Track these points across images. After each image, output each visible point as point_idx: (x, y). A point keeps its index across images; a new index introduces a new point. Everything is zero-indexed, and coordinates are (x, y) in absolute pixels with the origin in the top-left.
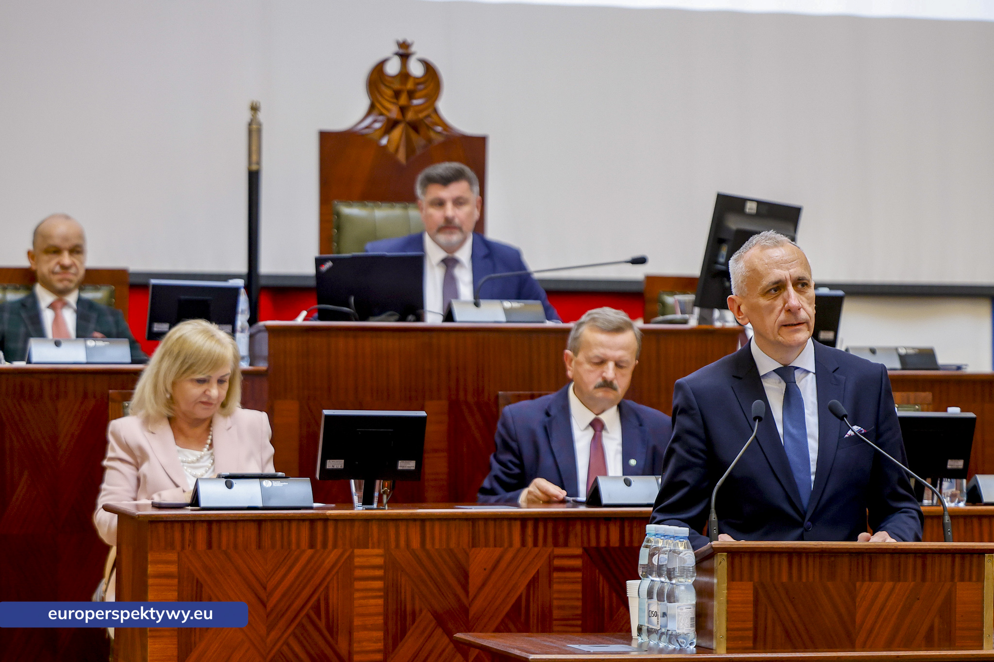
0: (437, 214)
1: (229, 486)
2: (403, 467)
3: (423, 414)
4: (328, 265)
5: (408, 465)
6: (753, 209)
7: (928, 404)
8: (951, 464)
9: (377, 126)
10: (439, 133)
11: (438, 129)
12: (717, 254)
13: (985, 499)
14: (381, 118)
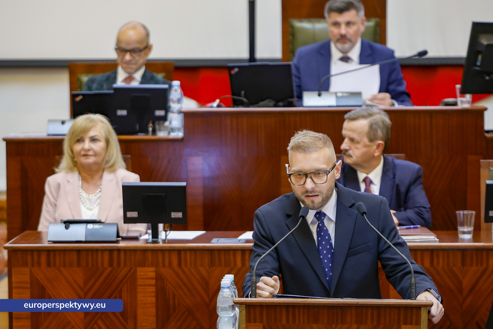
0: (335, 30)
1: (67, 228)
2: (175, 216)
3: (184, 184)
4: (236, 70)
5: (177, 215)
12: (476, 60)
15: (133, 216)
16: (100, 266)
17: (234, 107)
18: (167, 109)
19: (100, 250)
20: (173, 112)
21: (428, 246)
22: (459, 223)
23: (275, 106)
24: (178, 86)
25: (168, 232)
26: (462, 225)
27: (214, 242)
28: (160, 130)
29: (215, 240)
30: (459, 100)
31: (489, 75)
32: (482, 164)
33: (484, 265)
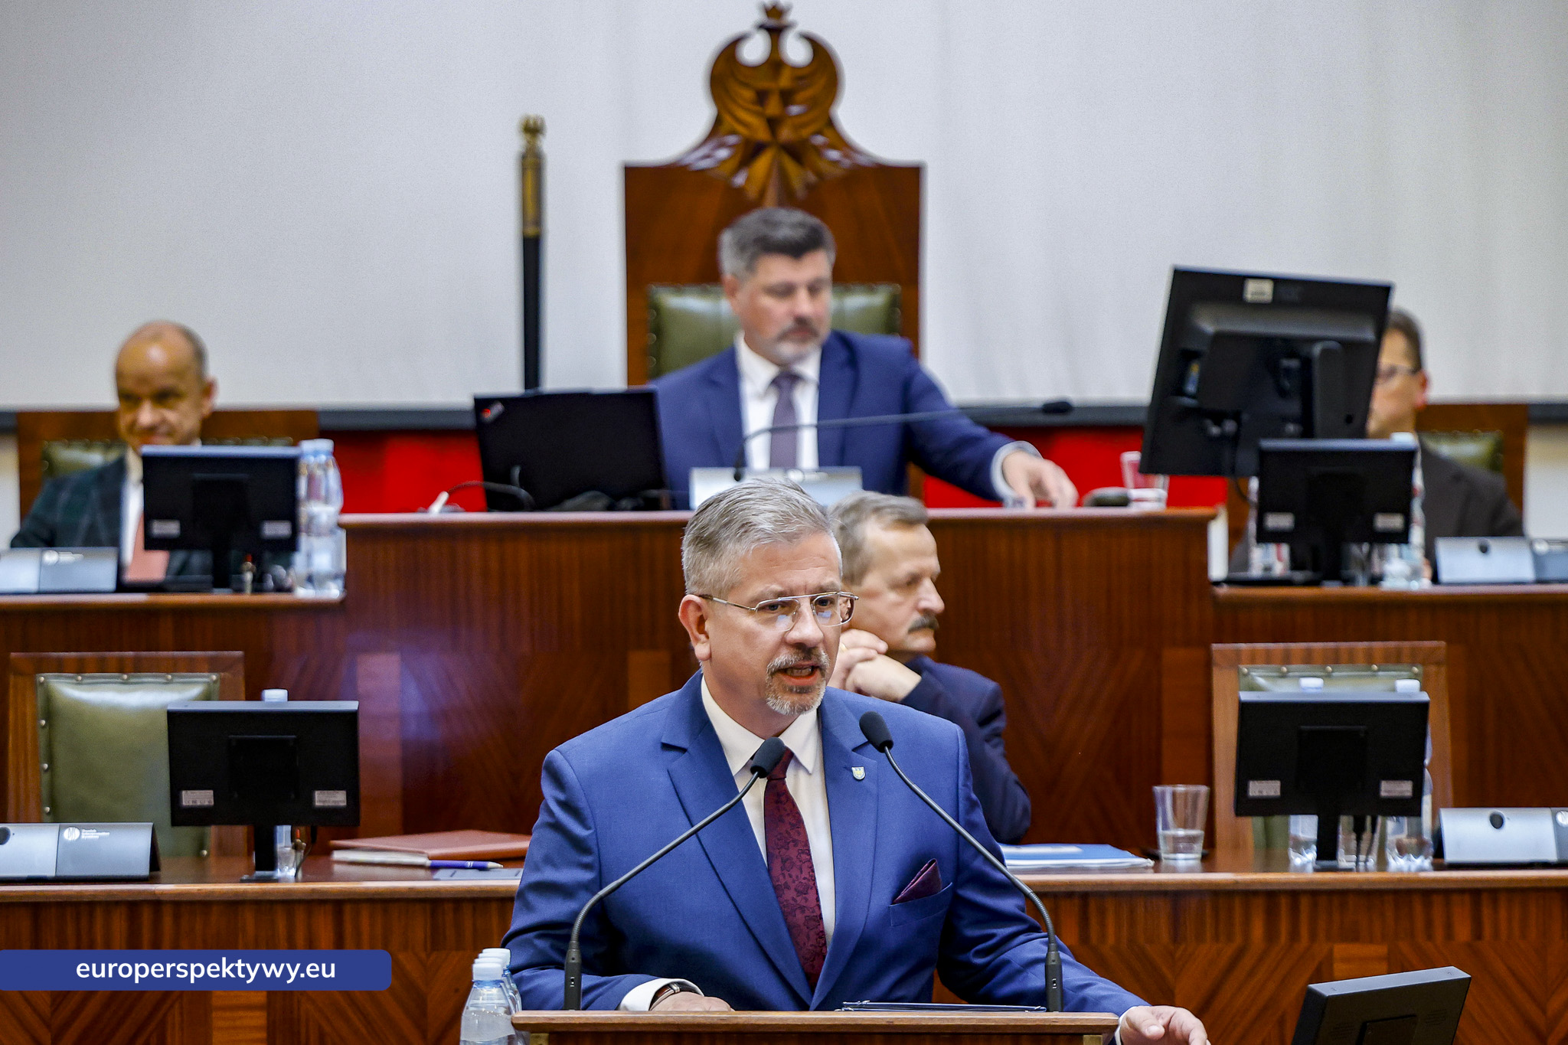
0: (779, 307)
2: (324, 802)
3: (352, 705)
4: (497, 409)
5: (333, 799)
6: (1263, 293)
7: (1438, 664)
8: (1389, 789)
9: (723, 153)
10: (835, 163)
11: (834, 154)
12: (1182, 378)
13: (1450, 857)
14: (732, 139)
15: (199, 804)
18: (295, 519)
21: (1072, 884)
23: (610, 508)
27: (442, 880)
29: (441, 874)
31: (1218, 423)
32: (1216, 657)
33: (1238, 939)
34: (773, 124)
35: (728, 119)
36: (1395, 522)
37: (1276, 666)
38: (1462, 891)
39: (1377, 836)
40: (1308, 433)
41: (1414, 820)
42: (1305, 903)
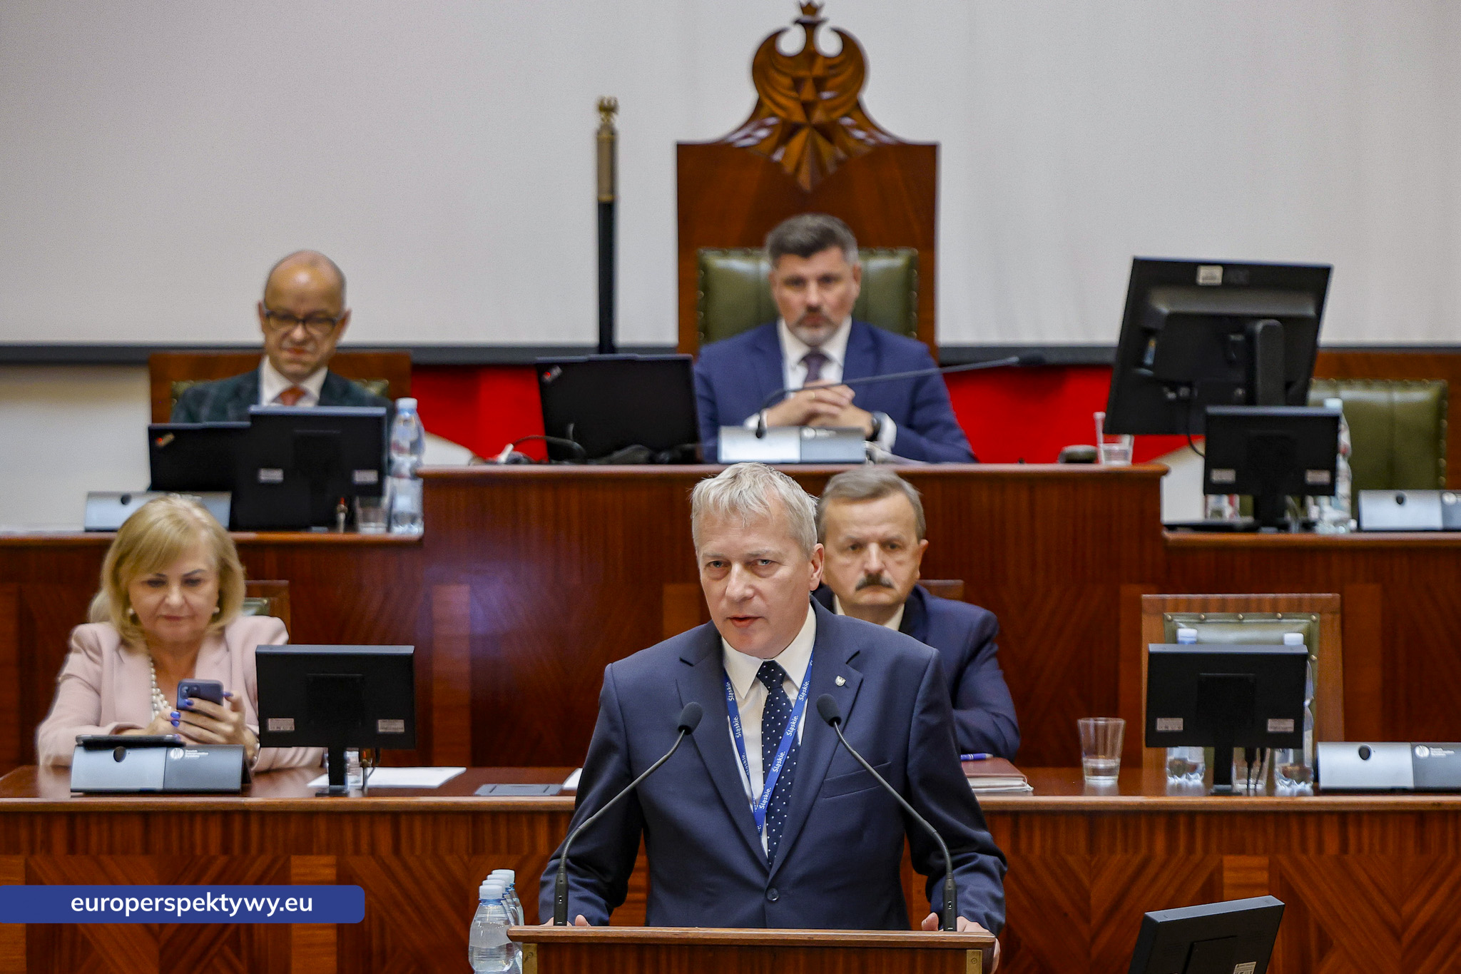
1: (118, 758)
2: (386, 729)
3: (409, 650)
4: (556, 372)
5: (393, 726)
6: (1213, 278)
7: (1333, 613)
8: (1274, 725)
9: (763, 133)
10: (861, 141)
11: (860, 134)
12: (1142, 351)
13: (1323, 783)
14: (772, 121)
15: (282, 729)
16: (198, 852)
17: (550, 463)
18: (383, 468)
19: (198, 812)
20: (400, 476)
21: (1005, 804)
22: (1084, 748)
23: (651, 461)
24: (411, 411)
25: (369, 770)
26: (1094, 752)
27: (482, 794)
28: (366, 520)
29: (484, 789)
30: (1103, 447)
31: (1174, 388)
32: (1145, 605)
33: (1144, 851)
34: (807, 107)
35: (767, 102)
36: (1324, 477)
37: (1197, 614)
38: (1331, 813)
39: (1266, 764)
40: (1250, 400)
41: (1298, 751)
42: (1199, 822)
